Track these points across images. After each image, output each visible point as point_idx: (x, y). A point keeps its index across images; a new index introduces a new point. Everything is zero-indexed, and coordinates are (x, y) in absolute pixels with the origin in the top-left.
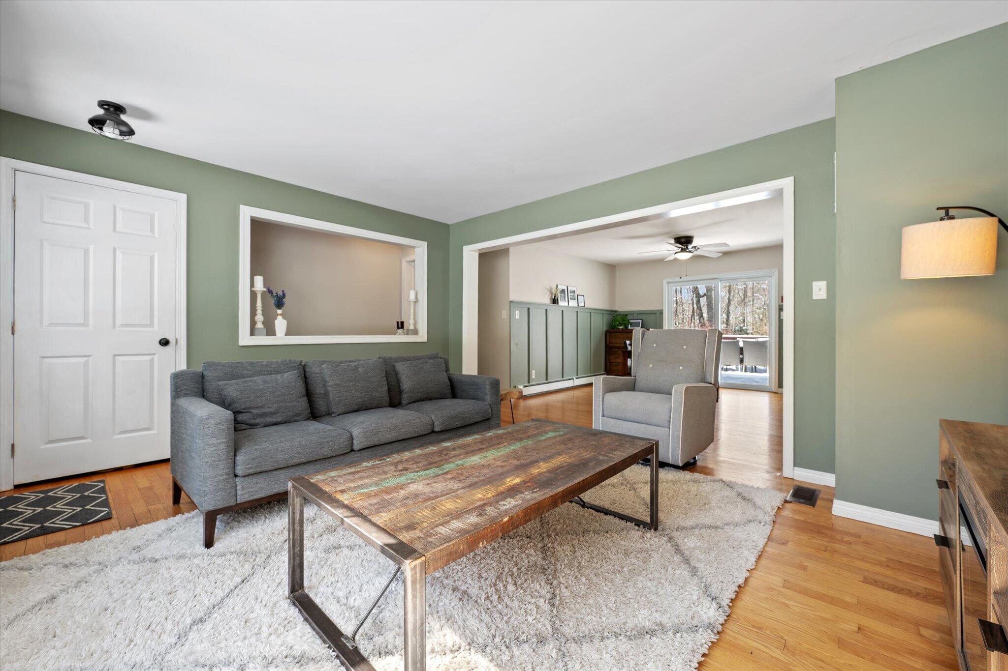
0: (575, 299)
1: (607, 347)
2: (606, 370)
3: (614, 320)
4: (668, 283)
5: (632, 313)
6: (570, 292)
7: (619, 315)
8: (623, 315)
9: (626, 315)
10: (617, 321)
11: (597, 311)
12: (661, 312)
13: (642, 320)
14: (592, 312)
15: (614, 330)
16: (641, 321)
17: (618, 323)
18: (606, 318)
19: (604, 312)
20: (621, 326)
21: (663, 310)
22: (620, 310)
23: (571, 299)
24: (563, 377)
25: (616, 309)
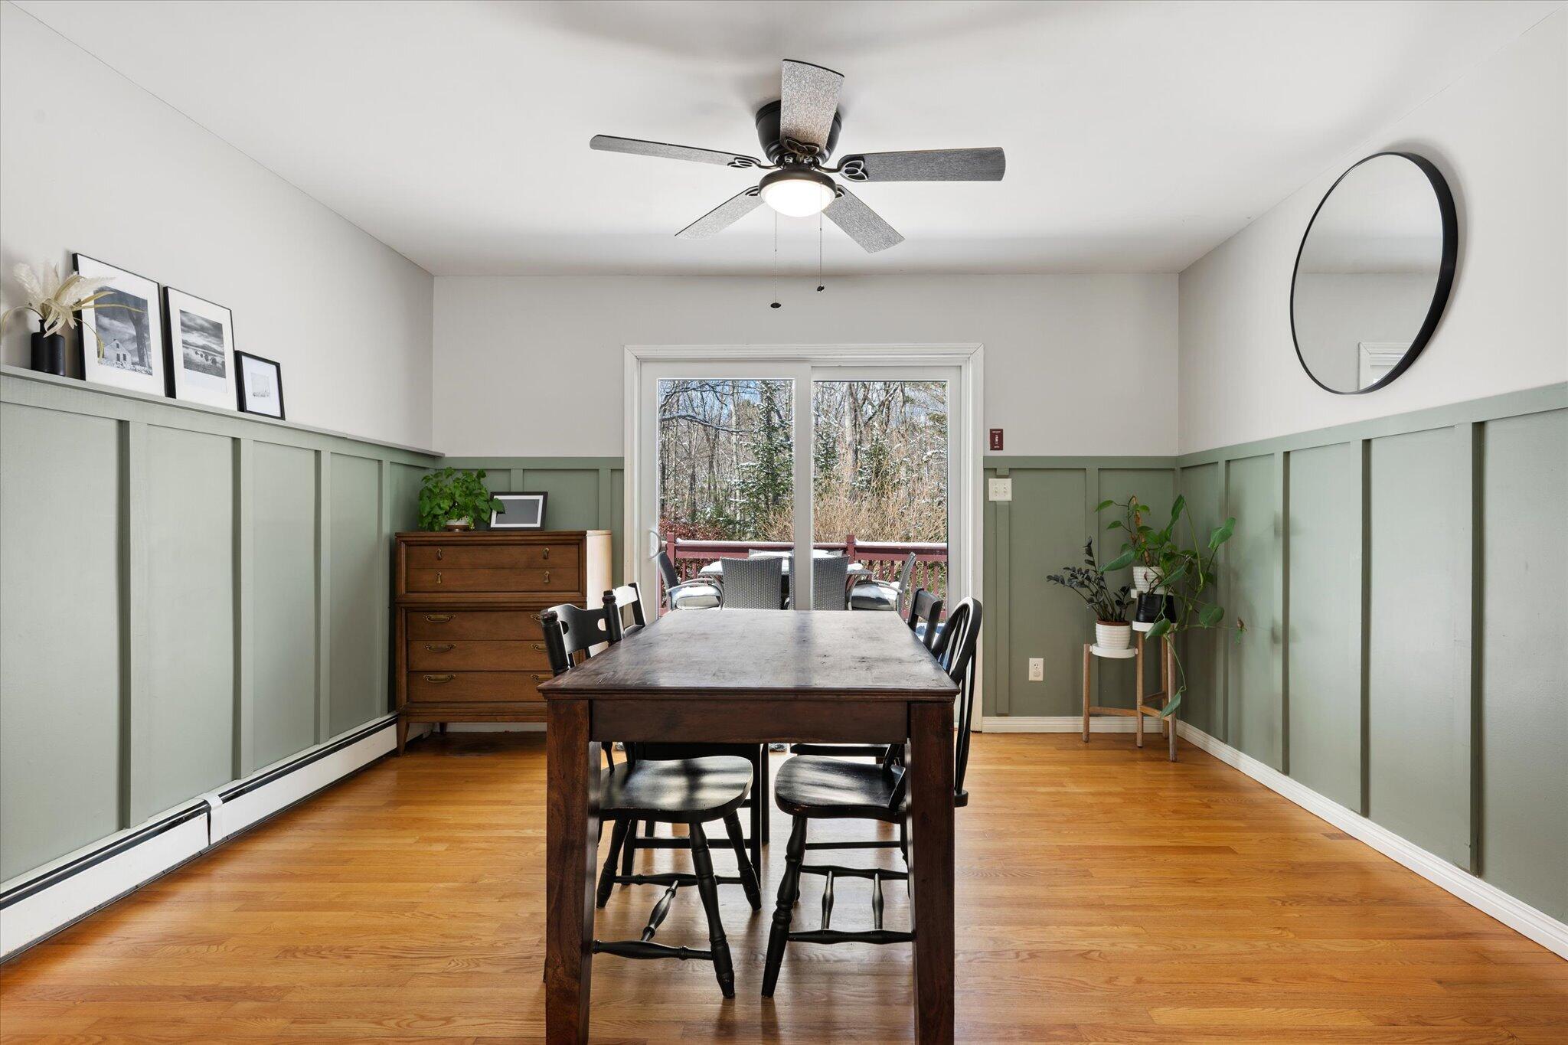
0: (221, 373)
1: (395, 604)
2: (392, 704)
3: (426, 494)
4: (641, 361)
5: (505, 468)
6: (186, 328)
7: (450, 472)
8: (467, 472)
9: (482, 474)
10: (442, 495)
11: (345, 448)
12: (617, 469)
13: (545, 494)
14: (326, 448)
15: (428, 535)
16: (540, 498)
17: (446, 504)
18: (394, 481)
19: (386, 458)
20: (460, 517)
21: (622, 459)
22: (449, 454)
23: (189, 364)
24: (124, 822)
25: (435, 447)
